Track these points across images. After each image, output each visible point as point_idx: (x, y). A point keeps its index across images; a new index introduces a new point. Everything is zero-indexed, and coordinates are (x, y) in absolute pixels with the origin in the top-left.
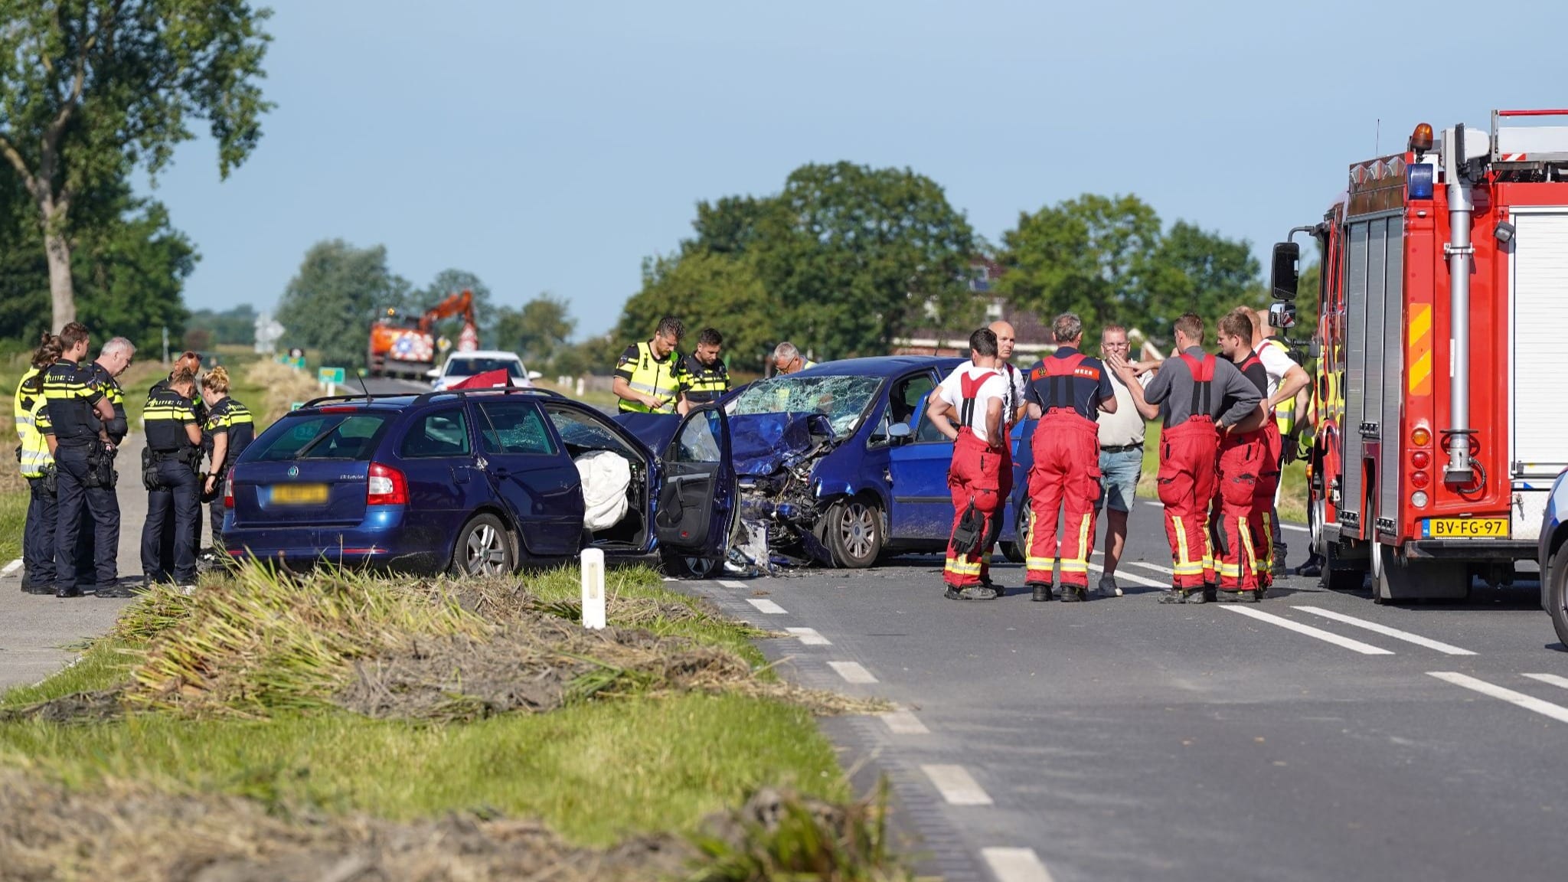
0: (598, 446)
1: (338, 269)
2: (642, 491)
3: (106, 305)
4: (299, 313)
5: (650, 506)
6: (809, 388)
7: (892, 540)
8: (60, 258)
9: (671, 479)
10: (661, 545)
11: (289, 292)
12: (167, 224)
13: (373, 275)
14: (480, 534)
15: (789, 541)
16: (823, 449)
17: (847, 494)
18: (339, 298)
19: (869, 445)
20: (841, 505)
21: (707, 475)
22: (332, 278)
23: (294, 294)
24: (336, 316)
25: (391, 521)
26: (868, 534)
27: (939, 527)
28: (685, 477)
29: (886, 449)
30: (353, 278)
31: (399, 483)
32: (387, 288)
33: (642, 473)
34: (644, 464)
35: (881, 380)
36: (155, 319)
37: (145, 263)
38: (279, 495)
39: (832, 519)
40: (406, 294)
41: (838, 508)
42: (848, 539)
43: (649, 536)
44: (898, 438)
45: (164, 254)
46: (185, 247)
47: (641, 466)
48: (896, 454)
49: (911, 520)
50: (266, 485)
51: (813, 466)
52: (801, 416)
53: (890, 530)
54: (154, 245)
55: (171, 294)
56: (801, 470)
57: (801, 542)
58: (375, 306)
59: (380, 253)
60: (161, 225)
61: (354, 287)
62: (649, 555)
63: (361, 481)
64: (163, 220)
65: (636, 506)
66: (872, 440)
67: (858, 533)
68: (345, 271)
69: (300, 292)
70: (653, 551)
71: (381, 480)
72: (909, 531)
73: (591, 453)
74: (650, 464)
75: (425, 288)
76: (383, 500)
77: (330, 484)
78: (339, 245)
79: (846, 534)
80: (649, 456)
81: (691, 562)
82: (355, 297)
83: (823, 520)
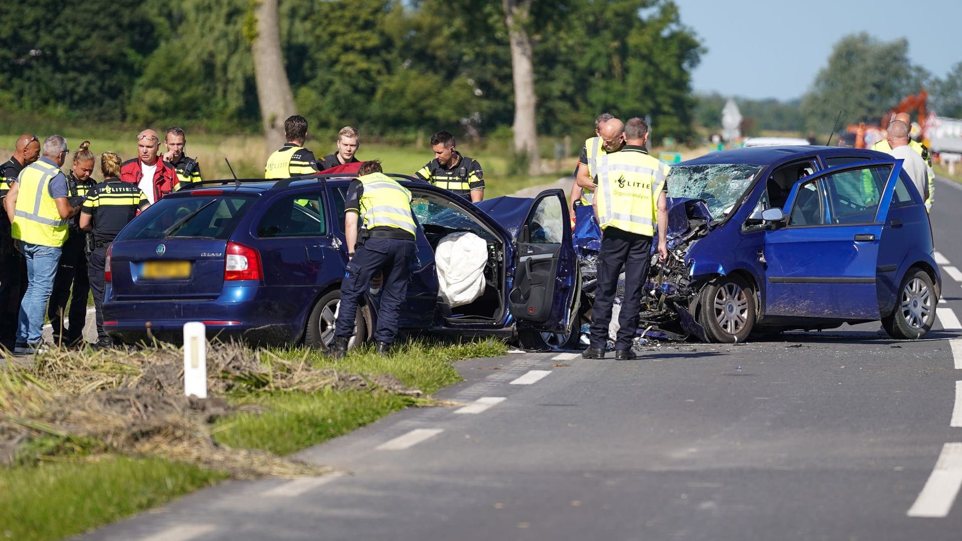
0: (461, 229)
1: (864, 60)
2: (500, 269)
3: (623, 95)
4: (825, 101)
5: (507, 283)
6: (696, 176)
7: (766, 317)
8: (524, 53)
9: (523, 259)
10: (517, 320)
11: (818, 82)
12: (677, 20)
13: (895, 65)
14: (333, 308)
15: (668, 317)
16: (701, 233)
17: (718, 274)
18: (863, 87)
19: (744, 228)
20: (715, 284)
21: (550, 256)
22: (858, 69)
23: (822, 84)
24: (860, 104)
25: (247, 295)
26: (742, 312)
27: (809, 306)
28: (534, 257)
29: (762, 233)
30: (876, 68)
31: (253, 261)
32: (908, 77)
33: (500, 253)
34: (502, 245)
35: (761, 168)
36: (666, 108)
37: (659, 58)
38: (150, 271)
39: (705, 297)
40: (925, 83)
41: (711, 287)
42: (721, 316)
43: (505, 310)
44: (774, 222)
45: (674, 49)
46: (693, 41)
47: (499, 247)
48: (770, 238)
49: (783, 299)
50: (139, 262)
51: (688, 248)
52: (681, 202)
53: (764, 306)
54: (665, 40)
55: (682, 84)
56: (679, 252)
57: (679, 318)
58: (896, 94)
59: (903, 45)
60: (672, 21)
61: (877, 78)
62: (504, 329)
63: (218, 258)
64: (673, 17)
65: (494, 284)
66: (747, 224)
67: (731, 311)
68: (870, 63)
69: (827, 81)
70: (509, 325)
71: (238, 258)
72: (780, 309)
73: (455, 234)
74: (507, 245)
75: (944, 78)
76: (239, 275)
77: (192, 261)
78: (864, 38)
79: (719, 312)
80: (507, 237)
81: (546, 336)
82: (878, 86)
83: (696, 298)
